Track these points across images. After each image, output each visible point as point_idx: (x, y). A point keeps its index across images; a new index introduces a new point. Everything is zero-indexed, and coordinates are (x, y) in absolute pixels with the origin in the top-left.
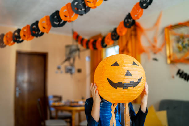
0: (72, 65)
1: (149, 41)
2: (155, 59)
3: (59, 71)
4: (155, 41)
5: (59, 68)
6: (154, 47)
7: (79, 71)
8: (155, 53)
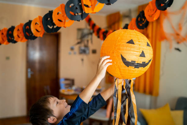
0: (86, 46)
1: (173, 27)
2: (178, 49)
3: (72, 52)
4: (180, 28)
5: (72, 49)
6: (178, 35)
7: (94, 52)
8: (178, 43)
